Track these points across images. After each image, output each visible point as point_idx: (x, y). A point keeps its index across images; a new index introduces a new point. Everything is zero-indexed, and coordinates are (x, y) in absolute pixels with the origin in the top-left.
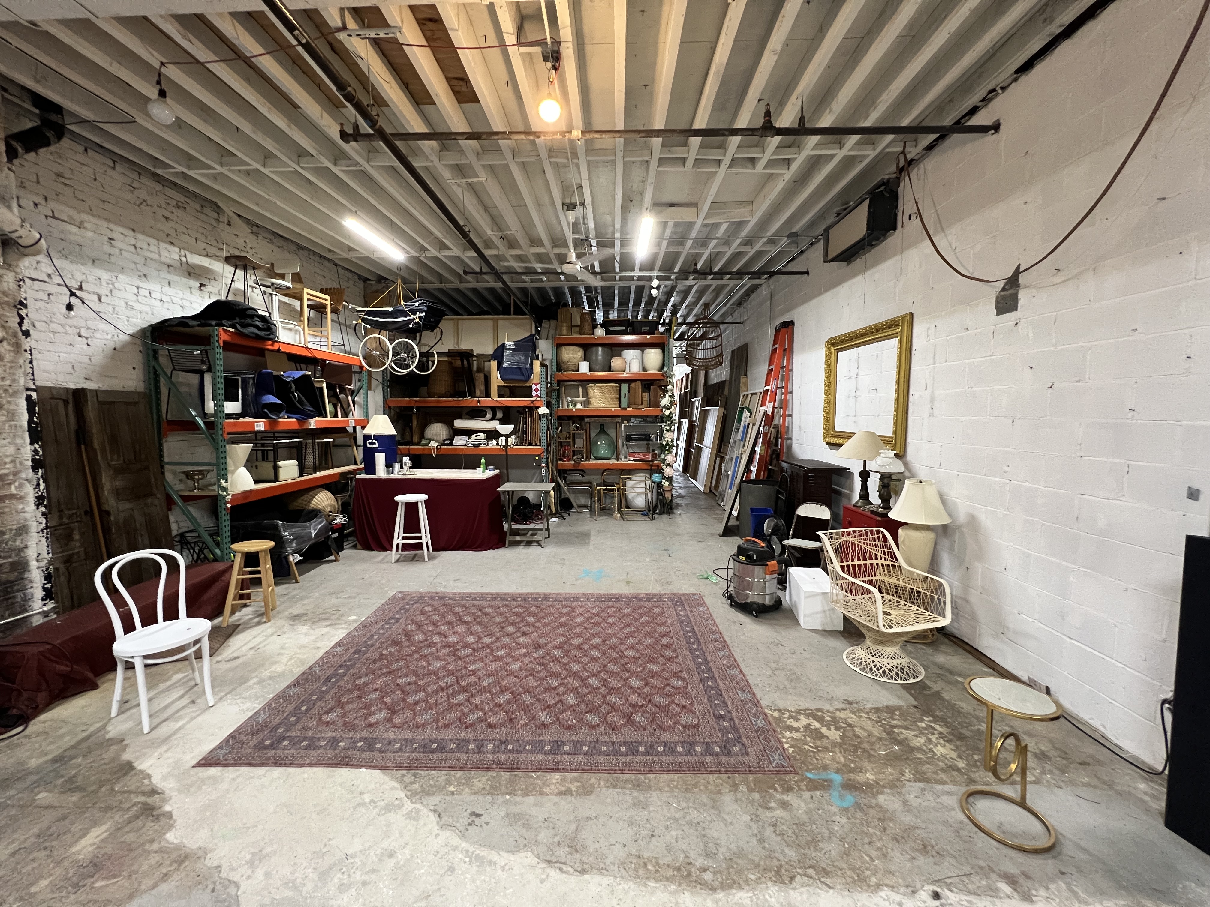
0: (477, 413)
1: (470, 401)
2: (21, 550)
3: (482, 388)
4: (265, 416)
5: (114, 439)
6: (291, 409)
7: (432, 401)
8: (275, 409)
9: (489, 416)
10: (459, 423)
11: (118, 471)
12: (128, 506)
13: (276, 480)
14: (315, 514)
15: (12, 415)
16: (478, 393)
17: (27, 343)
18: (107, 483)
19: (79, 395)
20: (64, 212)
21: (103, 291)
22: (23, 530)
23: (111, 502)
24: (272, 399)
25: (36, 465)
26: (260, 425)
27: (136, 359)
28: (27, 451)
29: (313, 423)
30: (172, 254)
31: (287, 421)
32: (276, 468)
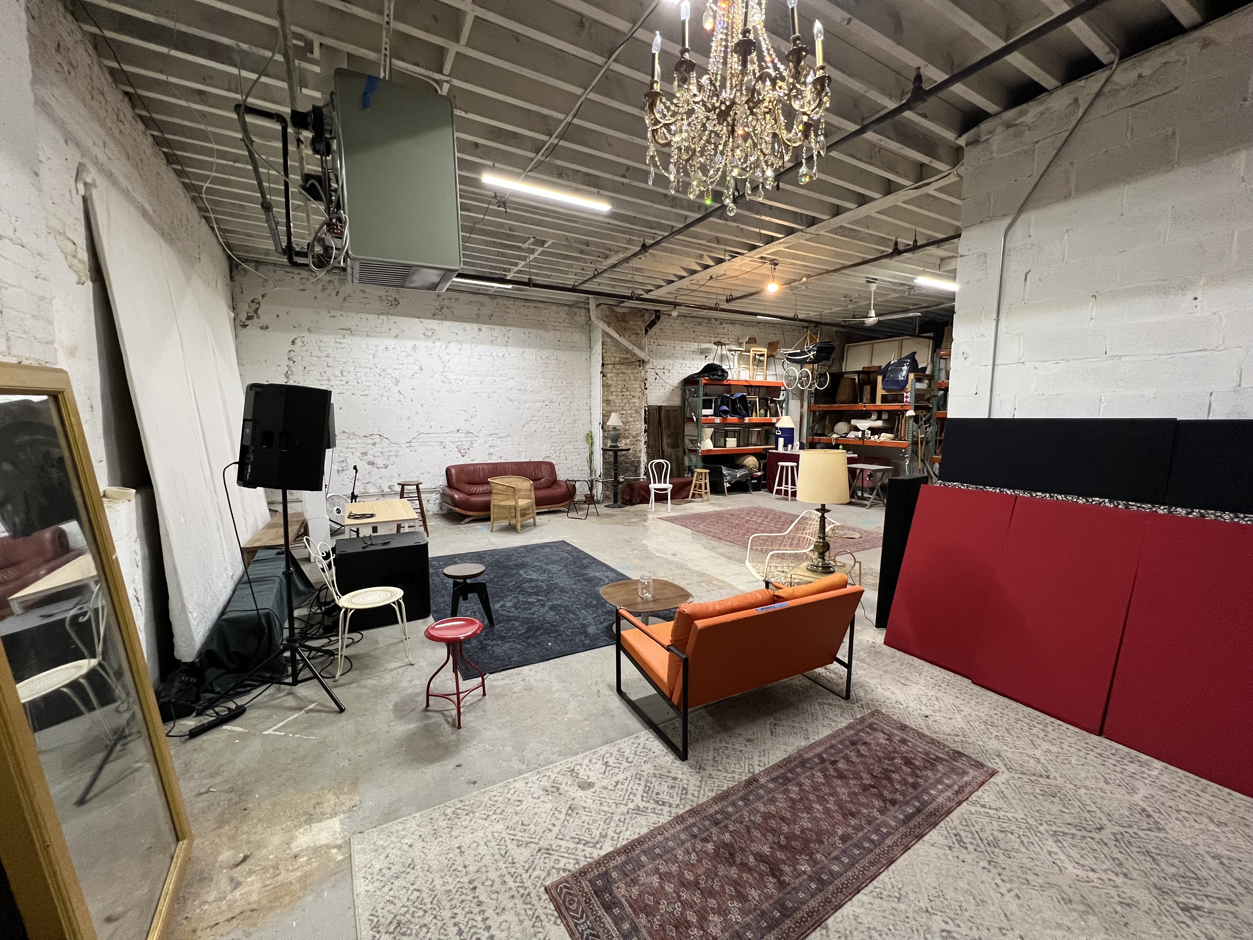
0: (865, 415)
1: (860, 406)
2: (640, 457)
3: (869, 396)
4: (720, 416)
5: (669, 425)
6: (734, 412)
7: (836, 407)
8: (726, 412)
9: (874, 417)
10: (854, 422)
11: (669, 436)
12: (670, 450)
13: (725, 446)
14: (743, 467)
15: (641, 415)
16: (865, 400)
17: (646, 392)
18: (665, 441)
19: (660, 407)
20: (661, 342)
21: (670, 368)
22: (640, 451)
23: (665, 447)
24: (725, 408)
25: (645, 431)
26: (718, 420)
27: (679, 392)
28: (643, 426)
29: (747, 420)
30: (695, 346)
31: (733, 419)
32: (725, 441)
